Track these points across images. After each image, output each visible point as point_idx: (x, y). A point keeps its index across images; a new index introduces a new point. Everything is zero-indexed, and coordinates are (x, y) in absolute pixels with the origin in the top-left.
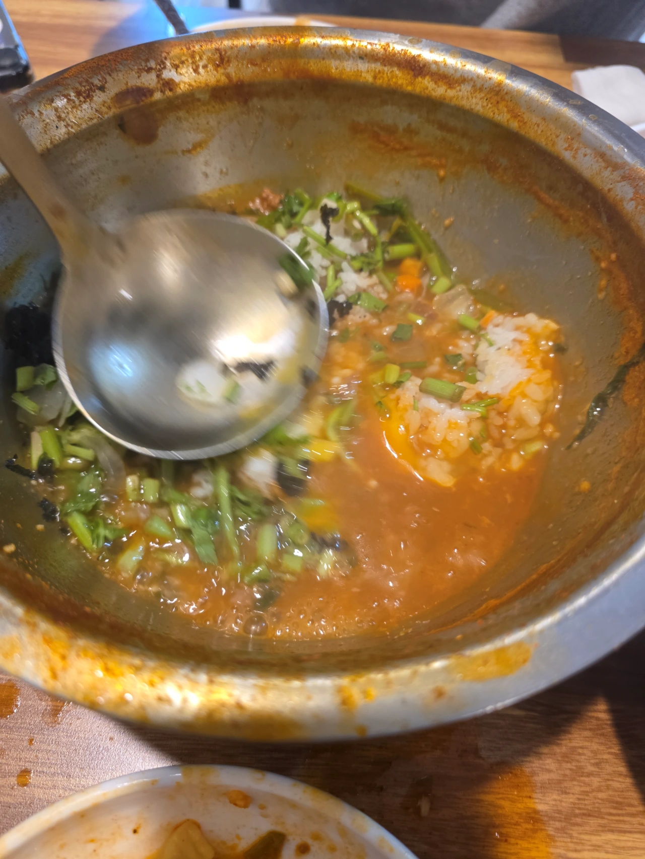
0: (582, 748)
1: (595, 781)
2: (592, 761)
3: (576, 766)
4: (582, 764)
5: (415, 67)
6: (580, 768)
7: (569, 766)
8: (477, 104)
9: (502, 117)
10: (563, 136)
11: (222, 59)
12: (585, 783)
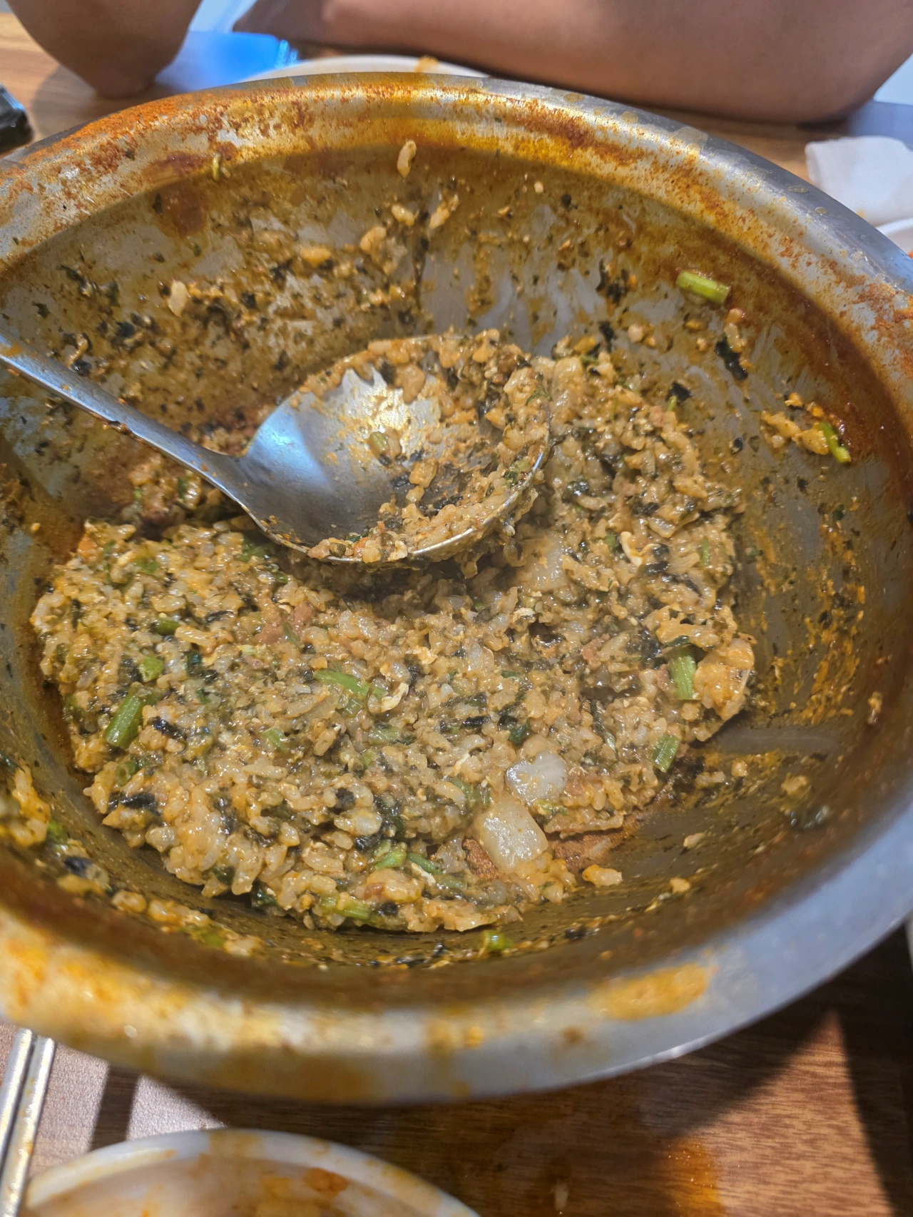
0: (789, 1117)
1: (808, 1167)
2: (805, 1137)
3: (781, 1143)
4: (790, 1141)
5: (575, 136)
6: (786, 1146)
7: (770, 1142)
8: (659, 187)
9: (694, 206)
10: (778, 236)
11: (301, 117)
12: (792, 1169)
